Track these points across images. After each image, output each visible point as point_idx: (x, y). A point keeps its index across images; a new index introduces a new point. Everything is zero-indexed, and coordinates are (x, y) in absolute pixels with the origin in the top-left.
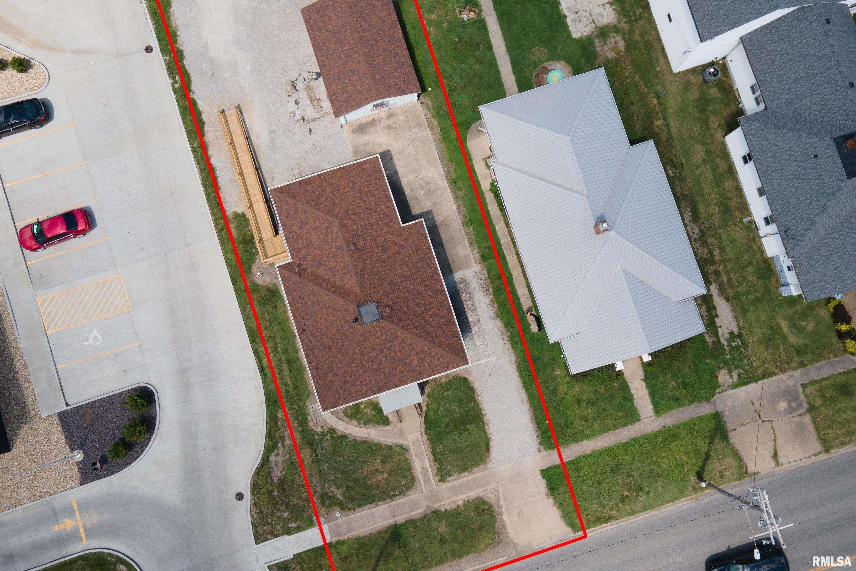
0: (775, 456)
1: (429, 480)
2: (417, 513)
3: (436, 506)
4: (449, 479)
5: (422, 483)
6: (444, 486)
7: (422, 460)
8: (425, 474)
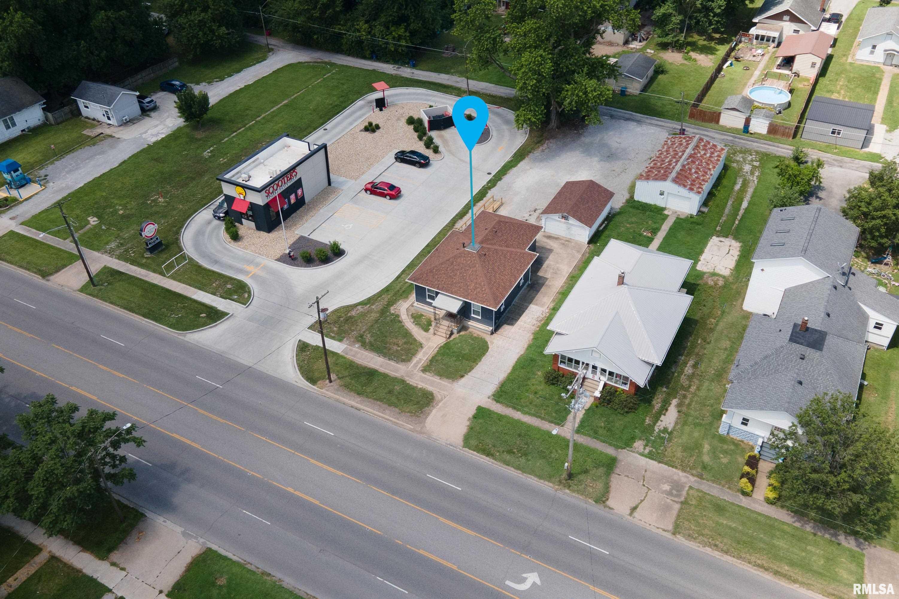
0: (634, 509)
1: (417, 366)
2: (393, 374)
3: (406, 379)
4: (427, 373)
5: (412, 365)
6: (421, 374)
7: (424, 356)
8: (418, 362)
